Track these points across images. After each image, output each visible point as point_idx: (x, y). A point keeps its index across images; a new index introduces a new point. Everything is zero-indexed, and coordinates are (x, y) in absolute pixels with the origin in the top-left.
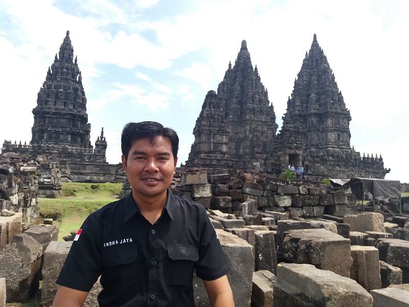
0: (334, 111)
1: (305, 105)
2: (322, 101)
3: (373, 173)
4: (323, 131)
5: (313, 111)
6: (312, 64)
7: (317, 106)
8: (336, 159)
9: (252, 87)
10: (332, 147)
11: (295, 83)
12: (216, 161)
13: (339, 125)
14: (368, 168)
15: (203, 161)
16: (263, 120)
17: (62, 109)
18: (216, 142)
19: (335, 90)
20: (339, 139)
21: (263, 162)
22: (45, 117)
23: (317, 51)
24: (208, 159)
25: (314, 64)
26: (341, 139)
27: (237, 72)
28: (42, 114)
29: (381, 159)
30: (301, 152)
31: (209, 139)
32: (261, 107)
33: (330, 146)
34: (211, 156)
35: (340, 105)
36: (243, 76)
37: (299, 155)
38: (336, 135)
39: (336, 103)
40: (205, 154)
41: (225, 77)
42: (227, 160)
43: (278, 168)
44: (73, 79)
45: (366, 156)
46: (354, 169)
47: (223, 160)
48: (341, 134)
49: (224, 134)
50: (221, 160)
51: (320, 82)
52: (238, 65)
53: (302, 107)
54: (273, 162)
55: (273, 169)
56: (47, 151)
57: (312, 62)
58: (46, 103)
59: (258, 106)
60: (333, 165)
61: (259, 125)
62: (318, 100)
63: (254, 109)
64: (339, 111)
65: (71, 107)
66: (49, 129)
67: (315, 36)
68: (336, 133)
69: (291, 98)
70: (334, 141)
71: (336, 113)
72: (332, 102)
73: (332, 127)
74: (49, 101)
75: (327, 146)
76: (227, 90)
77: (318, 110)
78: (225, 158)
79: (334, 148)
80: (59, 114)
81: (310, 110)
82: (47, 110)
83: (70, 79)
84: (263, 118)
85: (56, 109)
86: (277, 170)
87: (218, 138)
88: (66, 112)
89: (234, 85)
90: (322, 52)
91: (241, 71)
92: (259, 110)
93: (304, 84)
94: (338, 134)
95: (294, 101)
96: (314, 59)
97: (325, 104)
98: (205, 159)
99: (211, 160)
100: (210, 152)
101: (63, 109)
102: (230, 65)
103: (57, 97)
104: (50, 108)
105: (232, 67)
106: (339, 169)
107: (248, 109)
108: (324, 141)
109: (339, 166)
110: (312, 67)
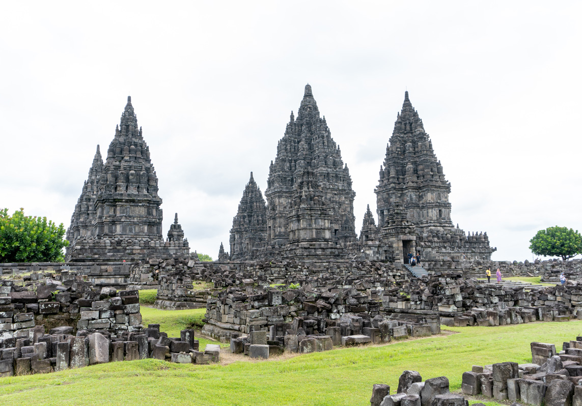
0: (434, 183)
1: (402, 177)
2: (420, 173)
3: (480, 253)
4: (423, 207)
5: (411, 184)
6: (405, 128)
7: (415, 179)
8: (441, 240)
9: (324, 146)
10: (434, 226)
11: (388, 149)
12: (320, 250)
13: (440, 200)
14: (474, 248)
15: (308, 250)
16: (340, 188)
17: (135, 195)
18: (319, 228)
19: (433, 160)
20: (440, 215)
21: (376, 249)
22: (116, 206)
23: (410, 112)
24: (312, 248)
25: (408, 128)
26: (443, 216)
27: (302, 125)
28: (111, 202)
29: (486, 237)
30: (414, 238)
31: (310, 225)
32: (337, 171)
33: (432, 225)
34: (314, 245)
35: (439, 176)
36: (310, 131)
37: (411, 241)
38: (438, 211)
39: (436, 175)
40: (307, 243)
41: (287, 133)
42: (332, 248)
43: (391, 256)
44: (142, 158)
45: (471, 235)
46: (460, 250)
47: (328, 248)
48: (443, 210)
49: (326, 218)
50: (326, 248)
51: (416, 149)
52: (302, 117)
53: (398, 179)
54: (386, 249)
55: (386, 257)
56: (127, 248)
57: (405, 124)
58: (116, 189)
59: (333, 171)
60: (439, 247)
61: (335, 194)
62: (416, 171)
63: (328, 174)
64: (439, 184)
65: (145, 192)
66: (122, 220)
67: (407, 94)
68: (437, 210)
69: (384, 168)
70: (436, 218)
71: (436, 187)
72: (432, 173)
73: (432, 203)
74: (120, 186)
75: (429, 224)
76: (290, 148)
77: (417, 182)
78: (330, 246)
79: (436, 226)
80: (133, 201)
81: (407, 183)
82: (119, 198)
83: (140, 158)
84: (340, 185)
85: (129, 195)
86: (390, 258)
87: (321, 222)
88: (141, 199)
89: (299, 142)
90: (416, 114)
91: (307, 124)
92: (334, 175)
93: (399, 151)
94: (440, 211)
95: (389, 173)
96: (408, 122)
97: (423, 176)
98: (309, 248)
99: (315, 249)
100: (312, 240)
101: (138, 195)
102: (292, 117)
103: (127, 180)
104: (122, 195)
105: (295, 120)
106: (445, 251)
107: (321, 174)
108: (425, 219)
109: (445, 248)
110: (405, 132)
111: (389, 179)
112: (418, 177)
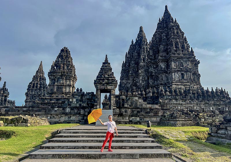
10: (175, 85)
20: (183, 78)
27: (136, 45)
46: (192, 102)
67: (166, 7)
68: (180, 74)
70: (178, 80)
73: (176, 69)
75: (172, 84)
79: (178, 85)
94: (182, 74)
106: (176, 103)
109: (176, 100)
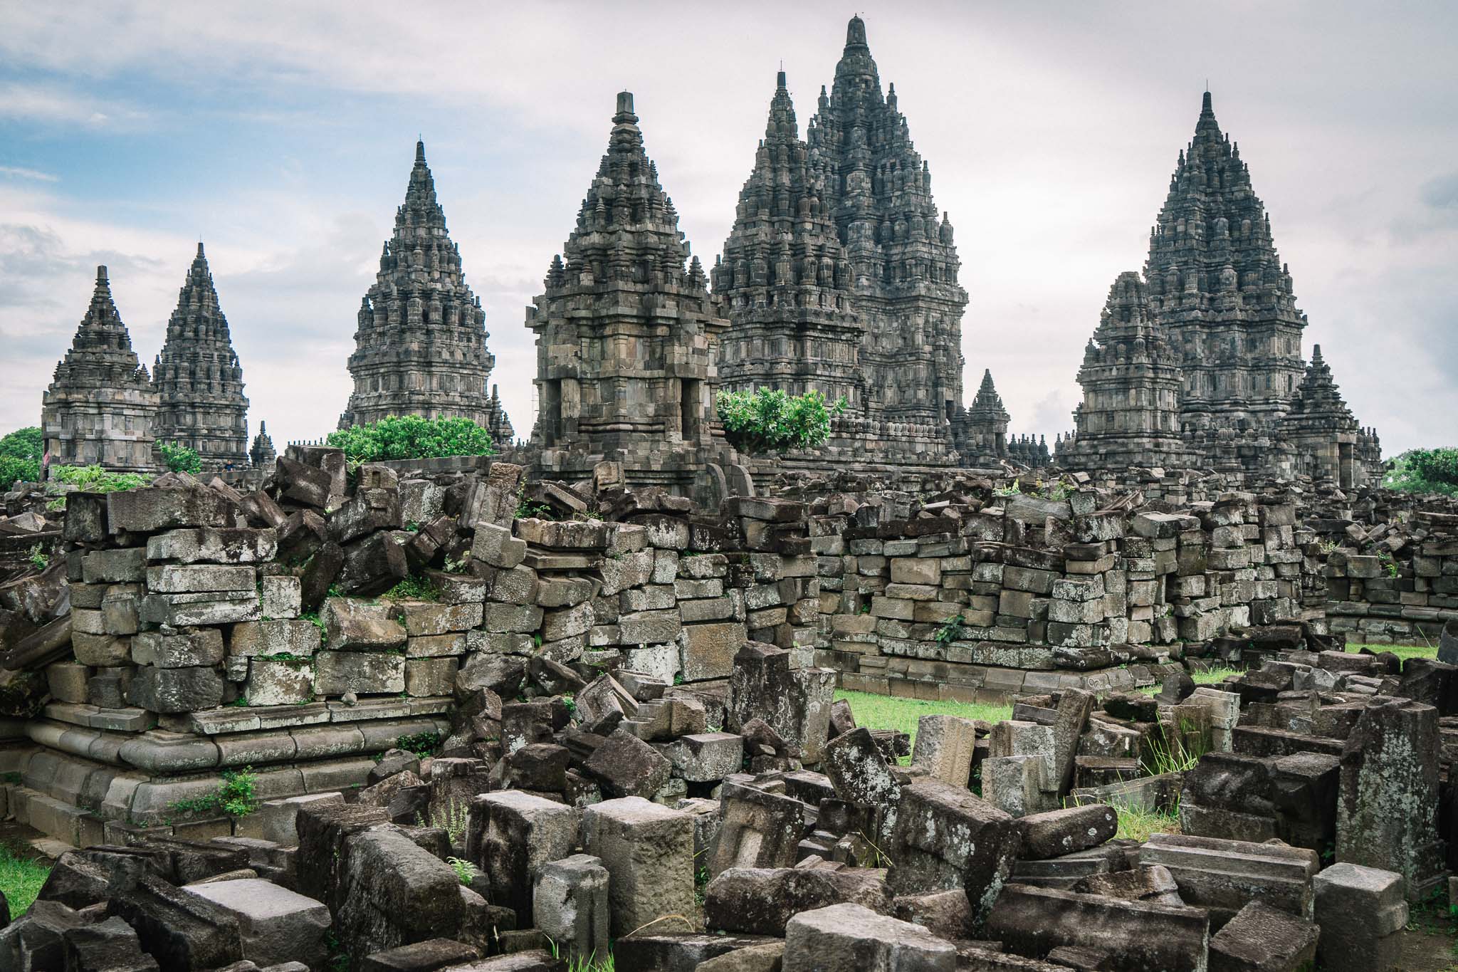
107: (919, 261)
108: (1260, 394)
110: (1209, 190)
111: (1180, 299)
112: (1244, 298)
